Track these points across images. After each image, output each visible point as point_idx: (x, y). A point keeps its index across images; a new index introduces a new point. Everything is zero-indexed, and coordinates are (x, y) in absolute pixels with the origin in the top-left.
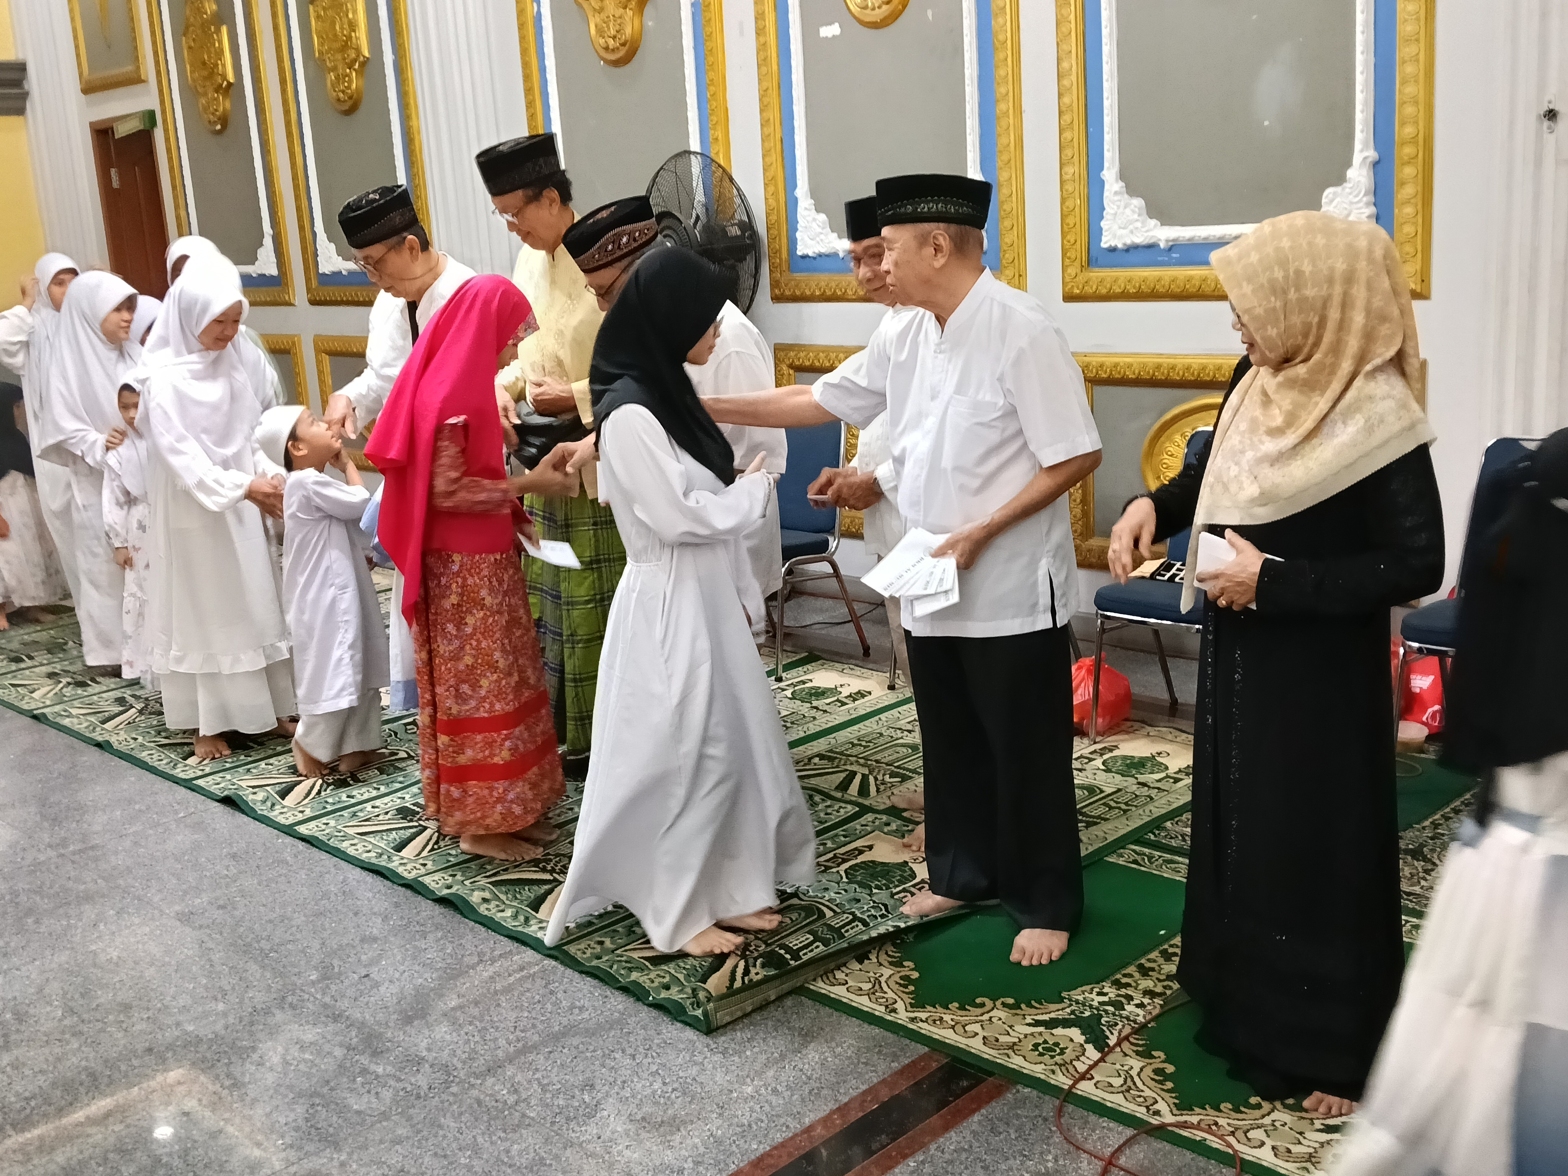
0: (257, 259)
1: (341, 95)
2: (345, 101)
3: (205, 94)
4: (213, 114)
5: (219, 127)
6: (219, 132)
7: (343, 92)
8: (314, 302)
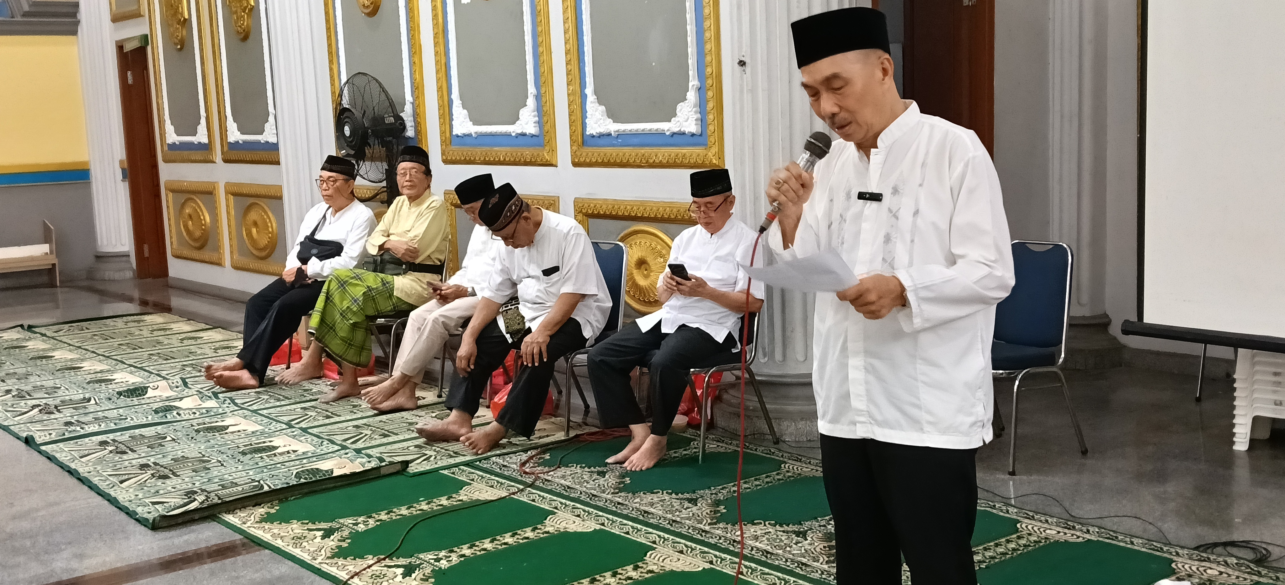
0: (197, 133)
1: (239, 29)
2: (241, 33)
3: (172, 26)
4: (176, 38)
5: (179, 47)
6: (181, 49)
7: (240, 27)
8: (226, 161)
